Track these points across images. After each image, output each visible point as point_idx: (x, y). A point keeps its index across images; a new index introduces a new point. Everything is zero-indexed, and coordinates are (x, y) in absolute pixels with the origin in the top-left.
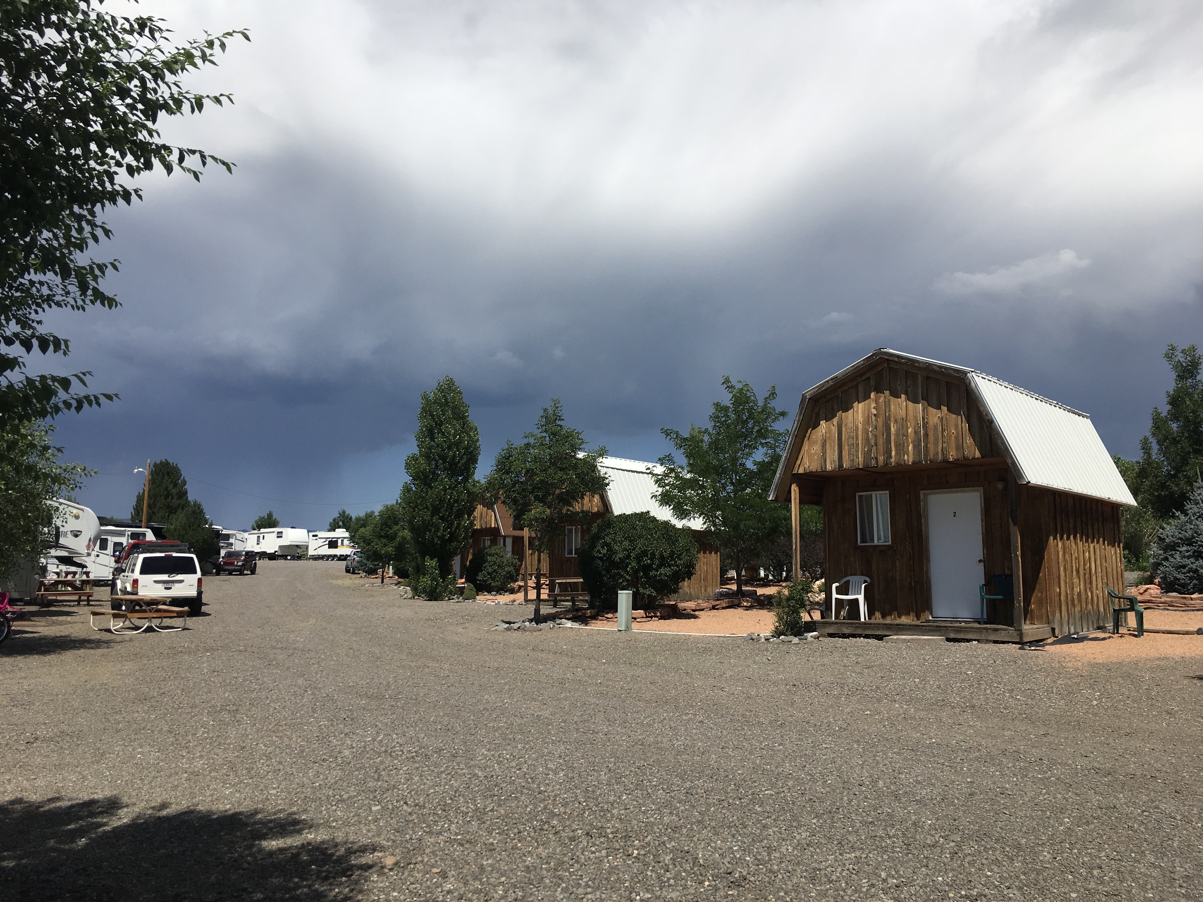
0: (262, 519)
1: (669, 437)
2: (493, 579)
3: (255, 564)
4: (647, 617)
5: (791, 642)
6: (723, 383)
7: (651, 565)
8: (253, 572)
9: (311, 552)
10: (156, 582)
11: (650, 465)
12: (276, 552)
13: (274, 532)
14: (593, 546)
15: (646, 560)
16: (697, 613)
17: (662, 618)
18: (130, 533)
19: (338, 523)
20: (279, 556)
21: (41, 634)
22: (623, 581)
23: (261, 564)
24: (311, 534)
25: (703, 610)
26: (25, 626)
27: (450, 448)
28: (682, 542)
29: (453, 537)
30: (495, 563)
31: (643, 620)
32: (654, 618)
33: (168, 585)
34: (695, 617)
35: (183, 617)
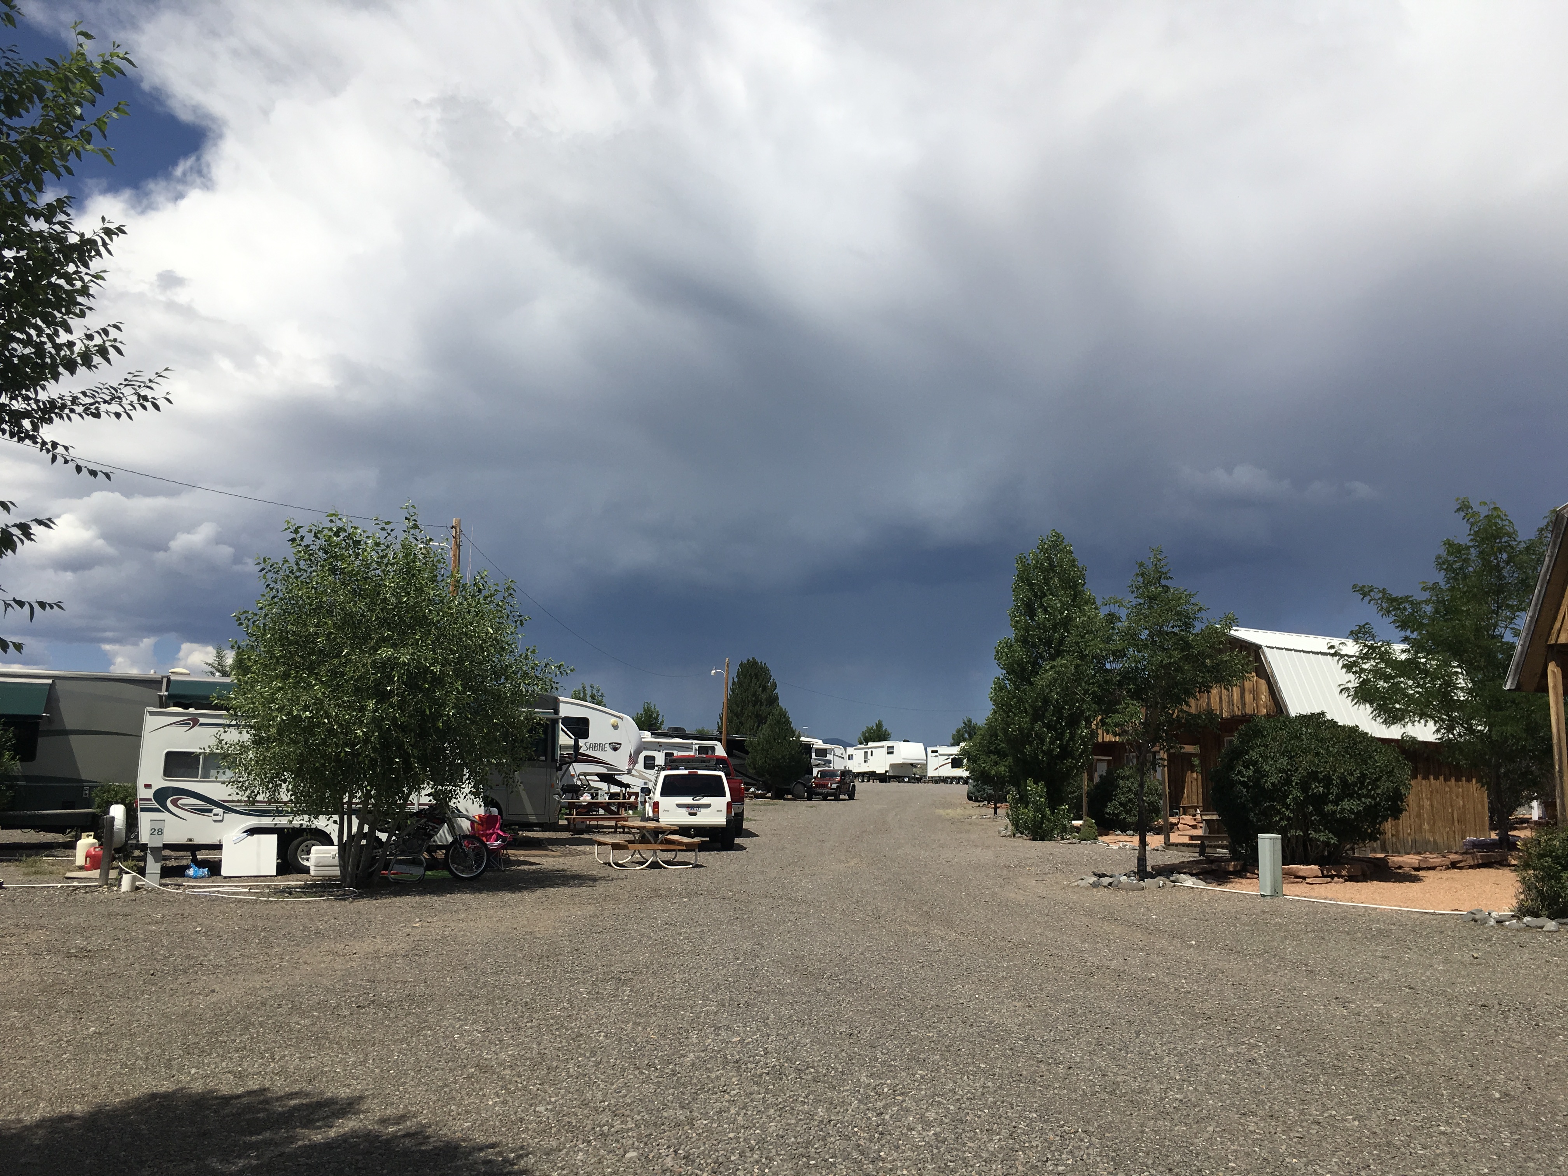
0: (870, 730)
1: (1367, 598)
2: (1128, 812)
3: (854, 786)
4: (1324, 876)
5: (1542, 927)
6: (1458, 510)
7: (1325, 796)
8: (851, 797)
9: (931, 773)
10: (679, 806)
11: (1335, 641)
12: (886, 772)
13: (883, 747)
14: (1230, 767)
15: (1316, 787)
16: (1421, 873)
17: (1352, 878)
18: (697, 747)
19: (963, 735)
20: (890, 777)
21: (543, 867)
22: (1281, 819)
23: (860, 786)
24: (929, 750)
25: (1433, 868)
26: (529, 855)
27: (1055, 628)
28: (1380, 760)
29: (1066, 752)
30: (1130, 790)
31: (1318, 880)
32: (1336, 879)
33: (693, 809)
34: (1415, 879)
35: (694, 850)
